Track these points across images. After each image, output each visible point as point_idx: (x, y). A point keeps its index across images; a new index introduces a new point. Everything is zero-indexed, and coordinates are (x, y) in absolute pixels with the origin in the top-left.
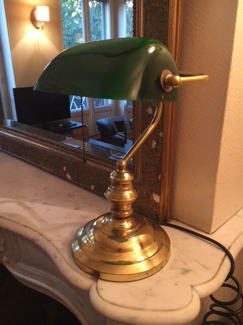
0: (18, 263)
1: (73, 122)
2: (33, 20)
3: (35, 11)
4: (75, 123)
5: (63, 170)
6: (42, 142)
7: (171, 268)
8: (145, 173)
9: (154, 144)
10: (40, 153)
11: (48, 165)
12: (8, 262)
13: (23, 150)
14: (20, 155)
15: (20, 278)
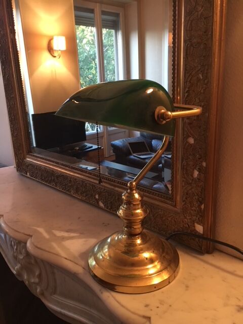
0: (54, 296)
1: (89, 145)
2: (50, 49)
3: (52, 41)
4: (90, 145)
5: (95, 198)
7: (226, 305)
8: (186, 202)
9: (196, 173)
10: (70, 181)
11: (79, 193)
12: (43, 294)
13: (53, 178)
14: (50, 183)
15: (56, 312)
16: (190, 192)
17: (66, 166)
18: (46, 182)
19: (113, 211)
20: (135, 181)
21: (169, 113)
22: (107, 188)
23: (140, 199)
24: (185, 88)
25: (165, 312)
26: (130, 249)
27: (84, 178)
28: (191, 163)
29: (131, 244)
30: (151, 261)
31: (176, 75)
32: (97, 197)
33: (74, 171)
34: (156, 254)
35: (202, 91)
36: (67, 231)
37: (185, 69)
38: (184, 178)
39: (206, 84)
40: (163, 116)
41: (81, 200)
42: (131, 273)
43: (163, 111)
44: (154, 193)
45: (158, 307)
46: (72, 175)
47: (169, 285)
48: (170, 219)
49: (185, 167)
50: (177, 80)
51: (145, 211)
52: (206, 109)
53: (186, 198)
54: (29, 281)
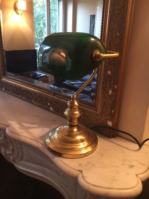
0: (21, 161)
1: (39, 73)
2: (15, 9)
3: (17, 3)
4: (40, 74)
5: (47, 105)
6: (33, 87)
7: (123, 165)
8: (103, 109)
9: (111, 92)
10: (32, 94)
11: (37, 102)
12: (14, 160)
13: (20, 92)
14: (18, 94)
15: (23, 170)
16: (106, 102)
17: (29, 85)
18: (16, 94)
19: (58, 113)
20: (75, 95)
21: (102, 55)
22: (55, 99)
23: (78, 105)
24: (108, 40)
25: (90, 168)
26: (70, 134)
27: (41, 92)
28: (108, 86)
29: (71, 131)
30: (82, 141)
32: (49, 104)
33: (35, 88)
34: (85, 137)
35: (118, 43)
36: (31, 124)
37: (109, 29)
38: (104, 94)
39: (120, 39)
40: (98, 56)
41: (38, 106)
42: (71, 147)
43: (98, 53)
44: (84, 103)
45: (86, 166)
46: (33, 91)
47: (92, 154)
48: (93, 118)
49: (104, 88)
50: (103, 36)
51: (80, 113)
52: (120, 55)
53: (103, 106)
54: (5, 153)
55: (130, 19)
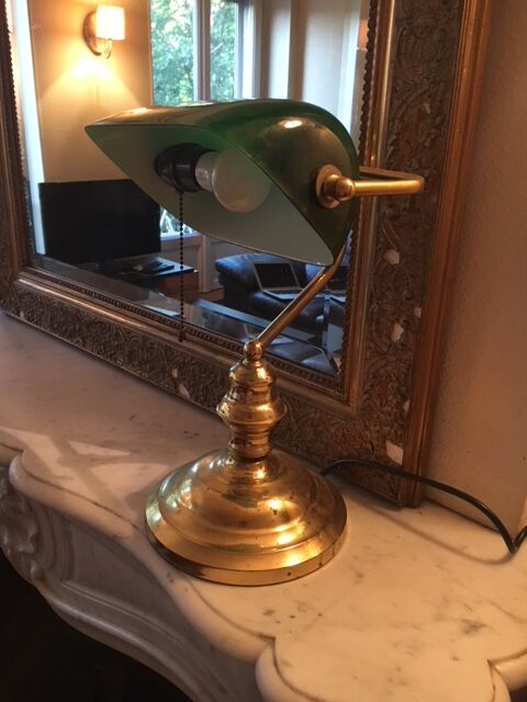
0: (68, 582)
1: (166, 263)
2: (88, 36)
3: (93, 18)
4: (170, 263)
5: (171, 375)
6: (122, 310)
7: (440, 618)
8: (371, 395)
9: (398, 331)
10: (117, 334)
11: (136, 363)
12: (42, 578)
13: (77, 328)
14: (70, 337)
15: (72, 617)
16: (382, 372)
17: (109, 301)
18: (63, 334)
19: (209, 406)
20: (260, 340)
21: (349, 182)
22: (199, 354)
23: (269, 381)
24: (389, 133)
25: (307, 628)
26: (241, 490)
27: (149, 329)
28: (389, 308)
29: (243, 478)
30: (286, 517)
31: (371, 103)
32: (175, 373)
34: (296, 502)
35: (427, 144)
36: (104, 445)
37: (393, 90)
38: (372, 340)
39: (437, 128)
40: (334, 189)
41: (140, 380)
42: (239, 542)
43: (334, 176)
44: (301, 371)
45: (293, 617)
46: (121, 322)
47: (317, 573)
48: (333, 430)
49: (375, 317)
50: (372, 116)
51: (278, 408)
52: (433, 184)
53: (372, 386)
54: (12, 550)
55: (476, 48)
